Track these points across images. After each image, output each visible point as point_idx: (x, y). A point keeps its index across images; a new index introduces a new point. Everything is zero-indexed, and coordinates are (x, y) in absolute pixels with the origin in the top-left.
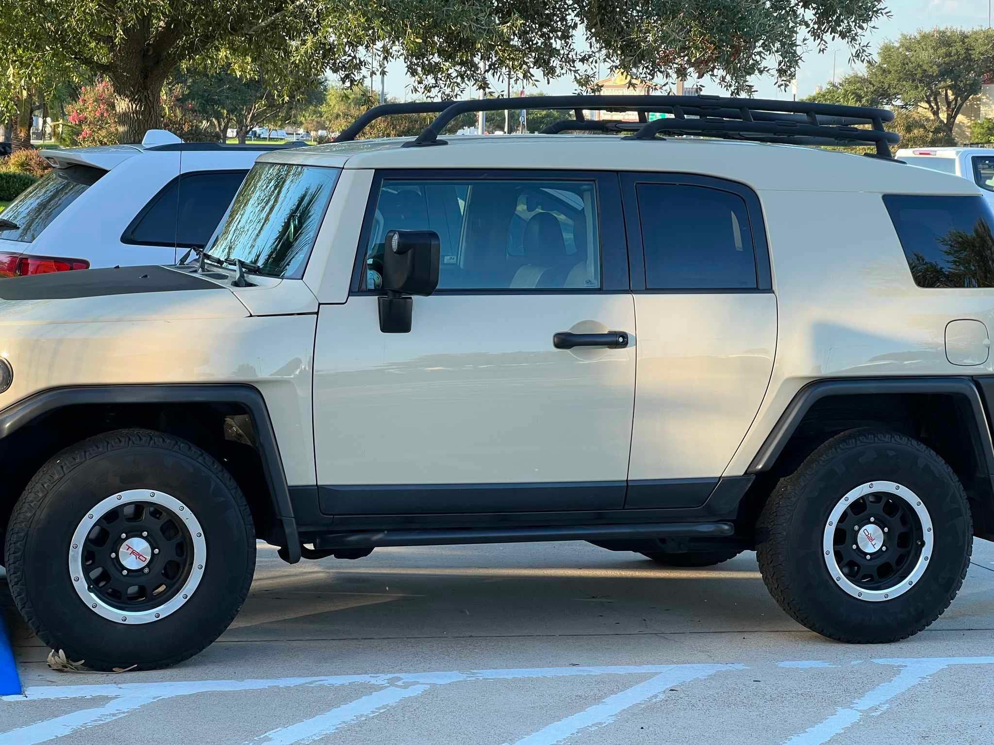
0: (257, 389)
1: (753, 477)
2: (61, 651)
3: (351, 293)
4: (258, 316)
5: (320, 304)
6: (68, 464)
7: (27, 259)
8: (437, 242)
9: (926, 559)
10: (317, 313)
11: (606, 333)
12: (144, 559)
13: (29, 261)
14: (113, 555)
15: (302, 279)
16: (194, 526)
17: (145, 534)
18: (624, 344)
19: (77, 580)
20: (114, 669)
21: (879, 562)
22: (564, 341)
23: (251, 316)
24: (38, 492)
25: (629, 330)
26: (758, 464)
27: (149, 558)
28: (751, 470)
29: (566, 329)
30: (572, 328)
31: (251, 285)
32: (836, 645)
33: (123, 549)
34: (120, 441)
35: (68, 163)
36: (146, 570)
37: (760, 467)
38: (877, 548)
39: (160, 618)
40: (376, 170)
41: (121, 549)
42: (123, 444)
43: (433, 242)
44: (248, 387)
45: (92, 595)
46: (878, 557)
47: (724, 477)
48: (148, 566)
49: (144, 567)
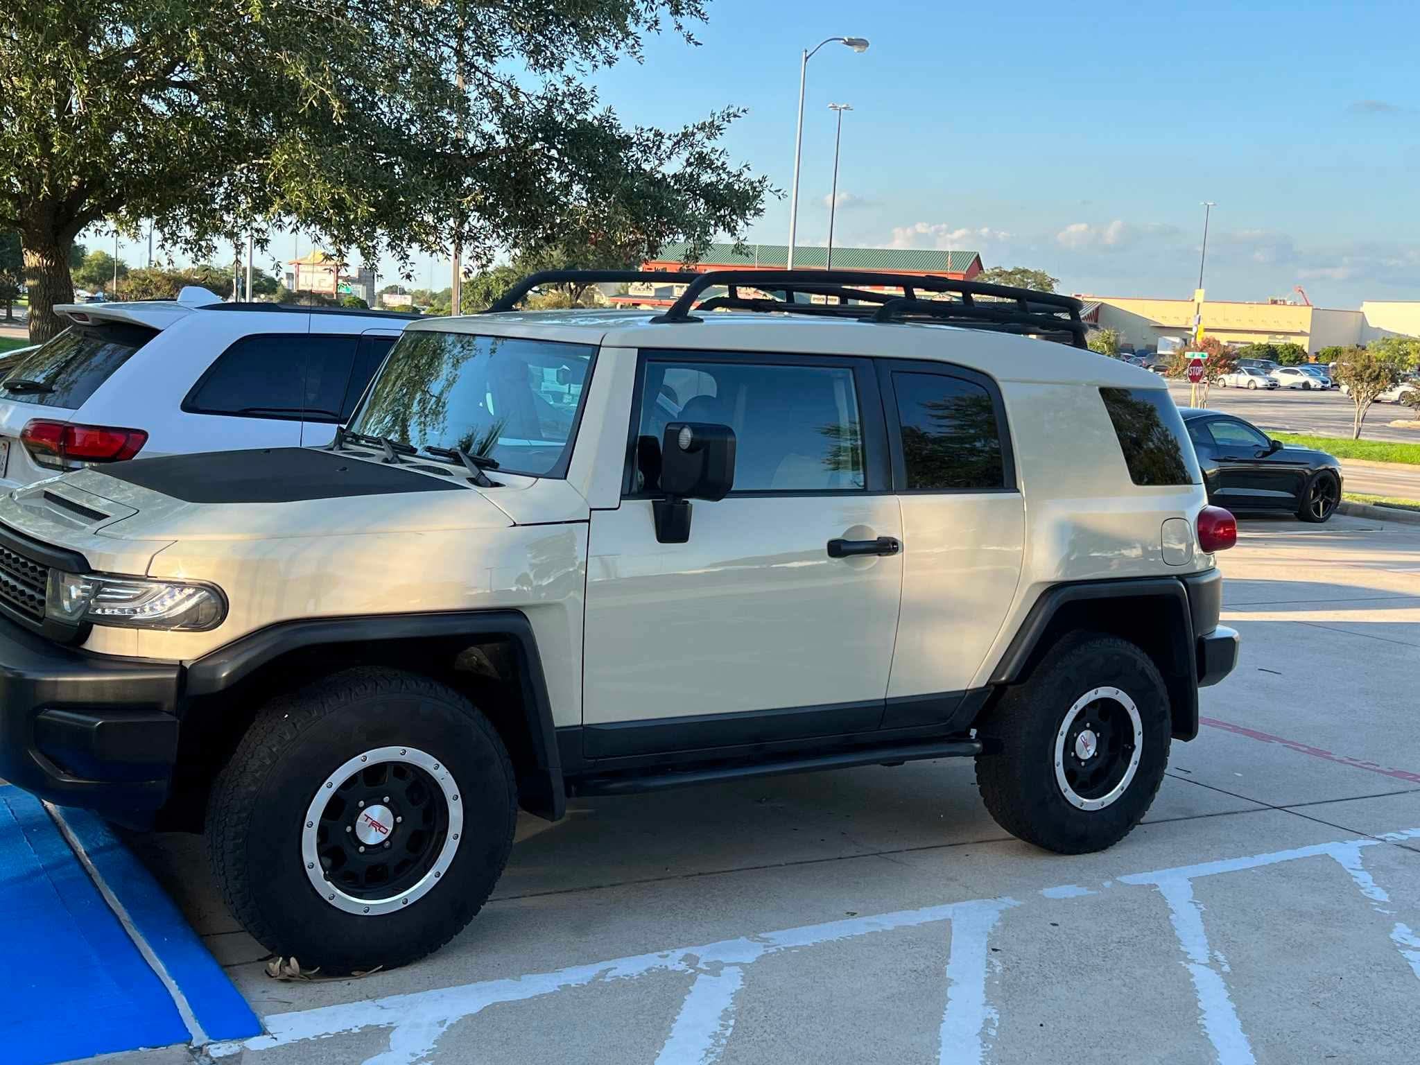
0: (525, 616)
1: (993, 688)
2: (293, 960)
3: (623, 496)
4: (523, 525)
5: (591, 510)
6: (303, 721)
7: (72, 428)
8: (733, 439)
9: (1135, 763)
10: (588, 521)
11: (876, 539)
12: (385, 831)
13: (76, 430)
14: (349, 829)
15: (565, 478)
16: (449, 786)
17: (386, 799)
18: (895, 550)
19: (312, 866)
20: (353, 973)
21: (1093, 767)
22: (837, 549)
23: (515, 525)
24: (264, 758)
25: (897, 536)
26: (1002, 676)
27: (390, 829)
28: (993, 681)
29: (838, 535)
30: (844, 535)
31: (497, 485)
32: (1057, 857)
33: (361, 820)
34: (366, 688)
35: (103, 320)
36: (387, 844)
37: (1003, 679)
38: (1091, 754)
39: (409, 904)
40: (640, 349)
41: (358, 821)
42: (369, 691)
43: (729, 439)
44: (515, 612)
45: (329, 883)
46: (1092, 762)
47: (970, 690)
48: (388, 839)
49: (385, 841)
